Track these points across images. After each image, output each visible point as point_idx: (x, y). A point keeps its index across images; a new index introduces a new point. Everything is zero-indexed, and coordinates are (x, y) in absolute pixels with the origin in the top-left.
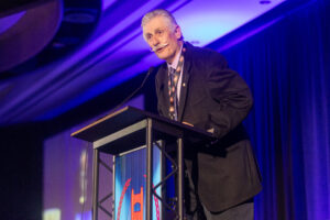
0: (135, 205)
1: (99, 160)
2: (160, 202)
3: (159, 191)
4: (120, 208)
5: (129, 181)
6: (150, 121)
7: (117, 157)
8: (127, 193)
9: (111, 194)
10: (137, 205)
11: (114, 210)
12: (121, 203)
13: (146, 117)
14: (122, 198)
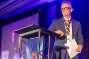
0: (33, 56)
1: (22, 40)
2: (42, 56)
3: (42, 53)
4: (28, 57)
5: (32, 48)
6: (40, 29)
7: (28, 40)
8: (31, 52)
9: (26, 52)
10: (34, 56)
11: (26, 57)
12: (29, 55)
13: (39, 28)
14: (29, 54)
